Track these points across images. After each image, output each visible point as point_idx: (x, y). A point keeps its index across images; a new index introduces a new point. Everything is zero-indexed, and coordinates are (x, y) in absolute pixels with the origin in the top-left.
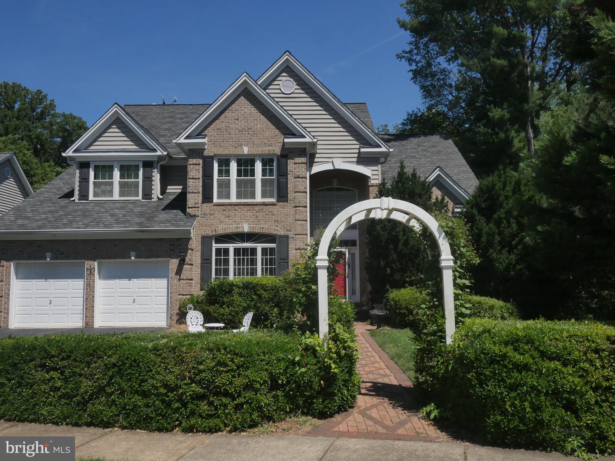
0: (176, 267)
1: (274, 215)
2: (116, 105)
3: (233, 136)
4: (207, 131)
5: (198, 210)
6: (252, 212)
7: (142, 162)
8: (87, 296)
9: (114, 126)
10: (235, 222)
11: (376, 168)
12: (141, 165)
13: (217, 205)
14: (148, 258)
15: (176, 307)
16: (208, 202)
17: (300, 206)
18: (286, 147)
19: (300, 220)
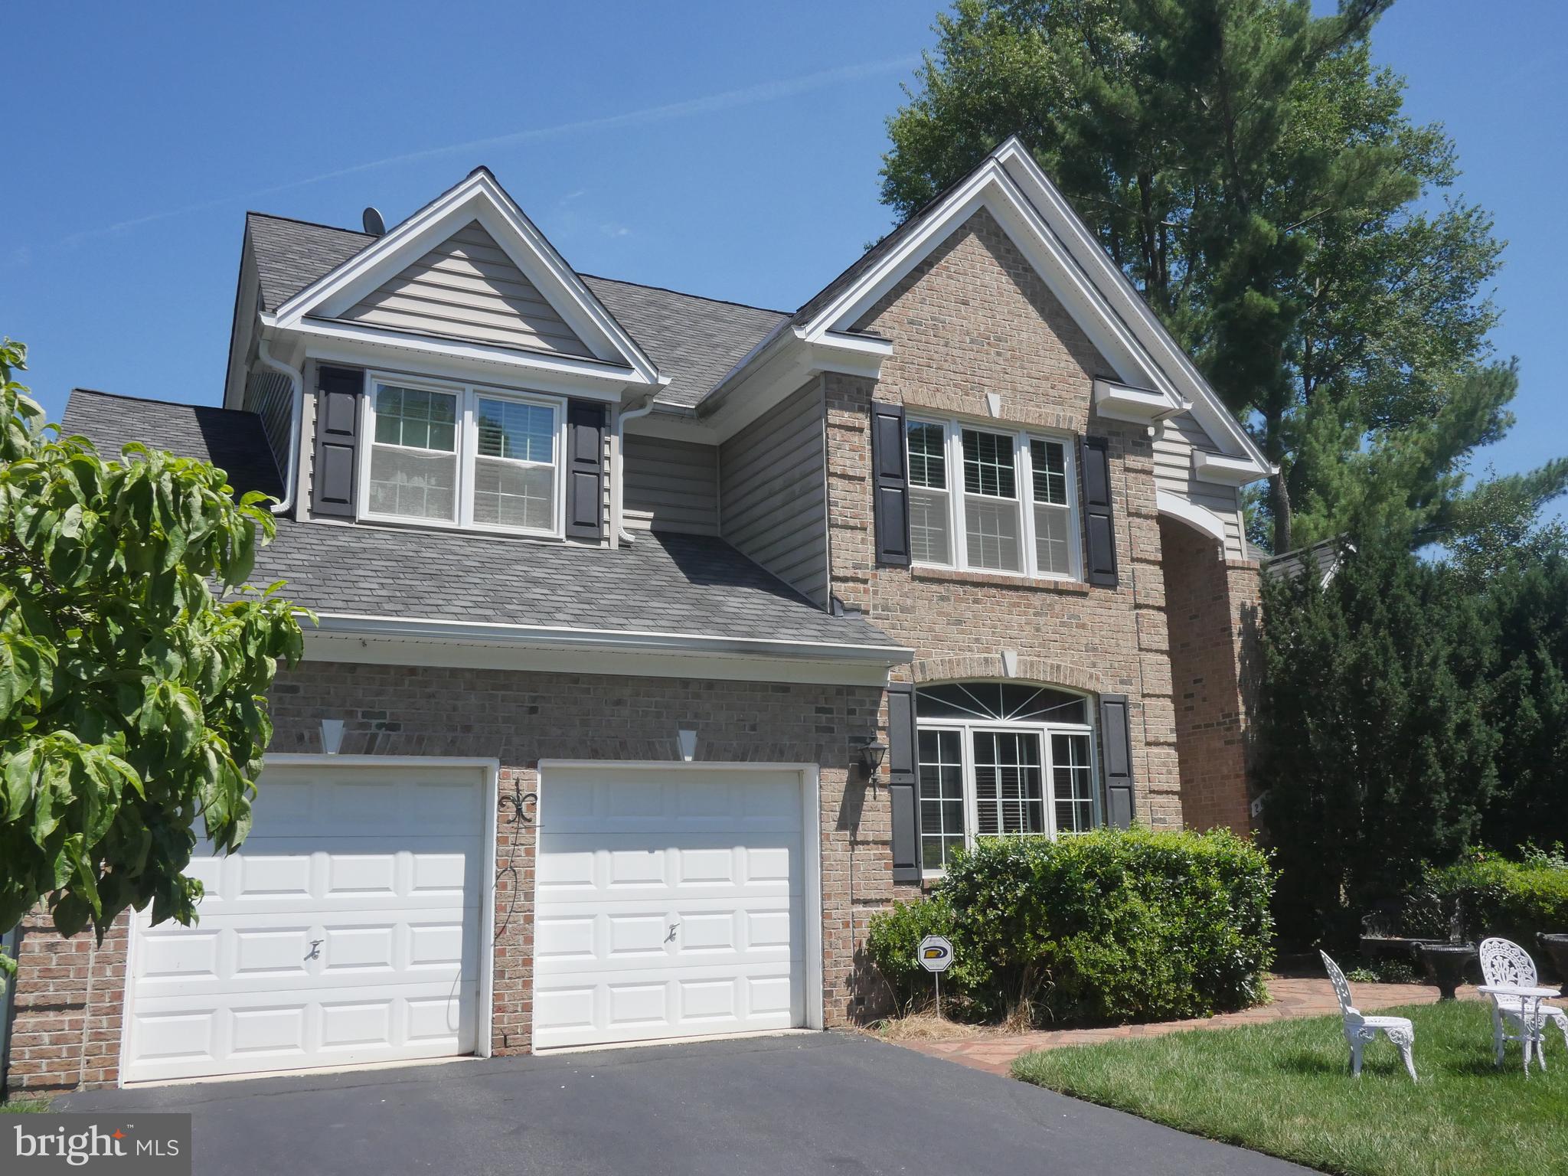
0: (840, 796)
1: (1083, 626)
2: (481, 175)
3: (955, 352)
4: (878, 322)
5: (866, 591)
6: (1025, 614)
7: (565, 401)
8: (504, 916)
9: (458, 253)
10: (977, 640)
11: (1231, 518)
12: (561, 411)
13: (922, 579)
14: (743, 759)
15: (845, 952)
16: (894, 566)
17: (1147, 606)
18: (1099, 414)
19: (1151, 650)
